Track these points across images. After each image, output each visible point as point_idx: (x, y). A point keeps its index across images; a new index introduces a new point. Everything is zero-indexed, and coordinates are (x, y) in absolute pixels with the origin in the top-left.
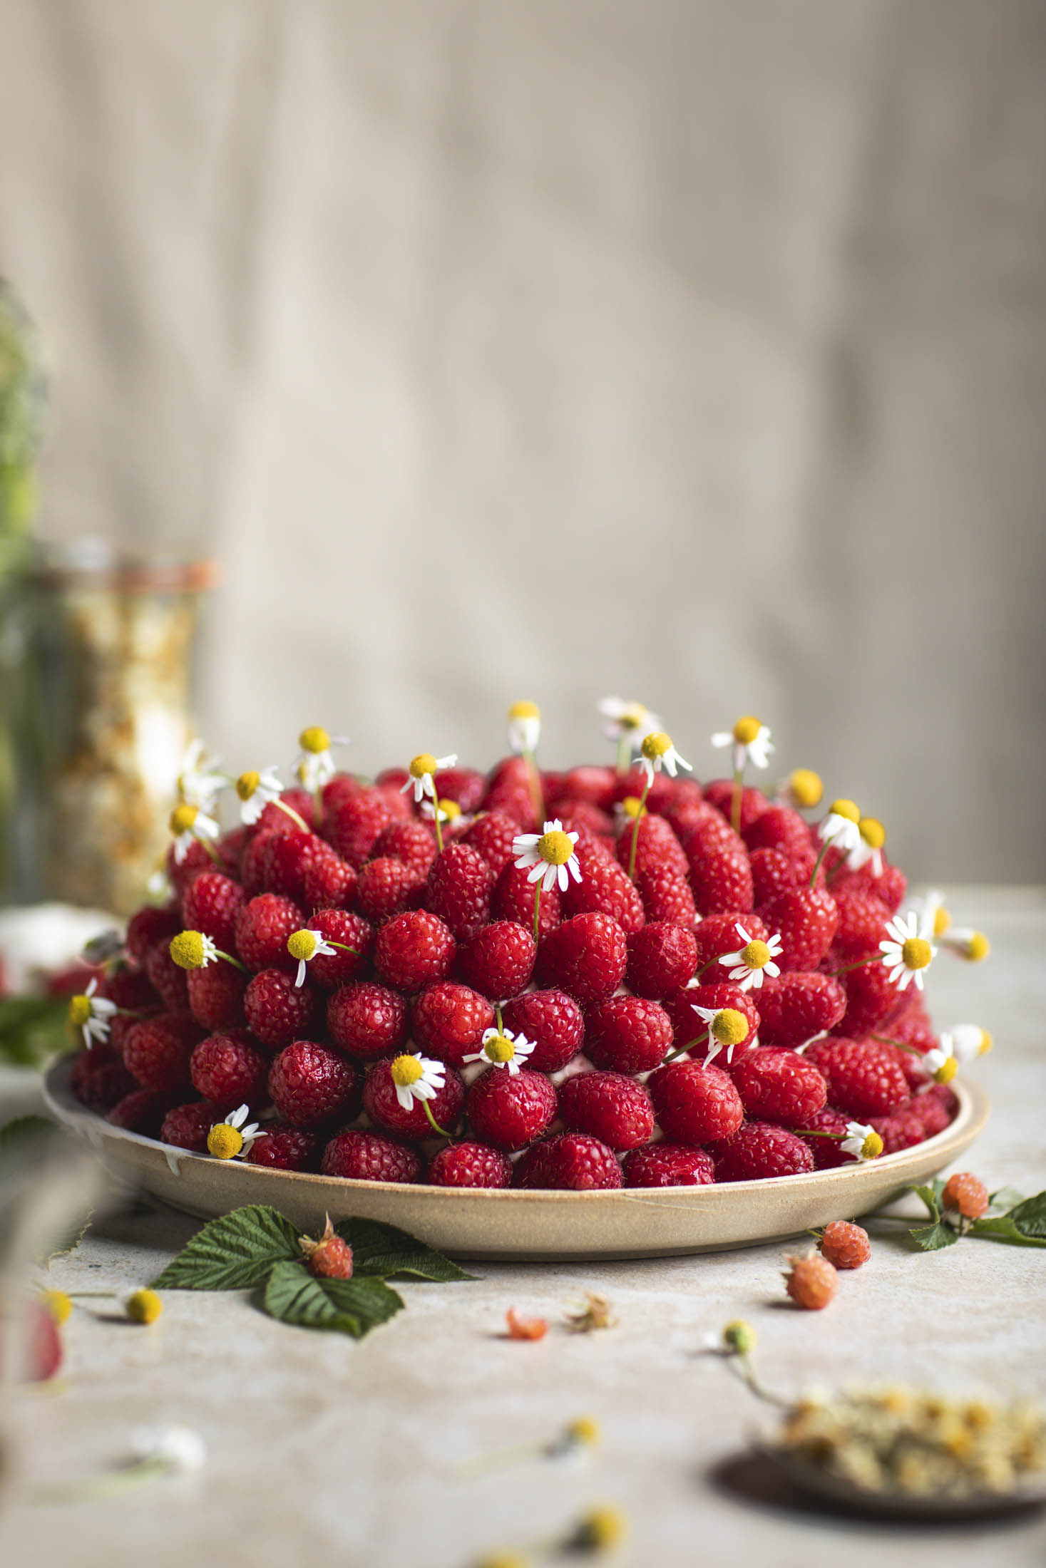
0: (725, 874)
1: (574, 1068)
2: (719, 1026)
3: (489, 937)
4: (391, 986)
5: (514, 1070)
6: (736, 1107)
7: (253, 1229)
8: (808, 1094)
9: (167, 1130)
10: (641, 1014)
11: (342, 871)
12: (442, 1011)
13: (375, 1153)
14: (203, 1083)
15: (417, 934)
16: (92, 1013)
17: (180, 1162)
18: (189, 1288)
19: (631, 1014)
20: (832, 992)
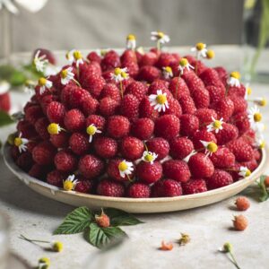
0: (203, 97)
1: (166, 159)
2: (209, 147)
3: (141, 123)
4: (113, 138)
5: (152, 163)
6: (212, 168)
7: (81, 214)
8: (230, 161)
9: (49, 180)
10: (186, 144)
11: (94, 102)
12: (130, 147)
13: (113, 189)
14: (59, 167)
15: (121, 124)
16: (22, 143)
17: (56, 192)
18: (65, 233)
19: (183, 144)
20: (235, 130)
